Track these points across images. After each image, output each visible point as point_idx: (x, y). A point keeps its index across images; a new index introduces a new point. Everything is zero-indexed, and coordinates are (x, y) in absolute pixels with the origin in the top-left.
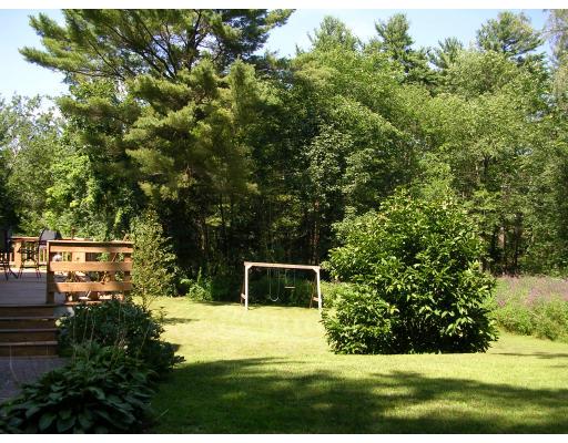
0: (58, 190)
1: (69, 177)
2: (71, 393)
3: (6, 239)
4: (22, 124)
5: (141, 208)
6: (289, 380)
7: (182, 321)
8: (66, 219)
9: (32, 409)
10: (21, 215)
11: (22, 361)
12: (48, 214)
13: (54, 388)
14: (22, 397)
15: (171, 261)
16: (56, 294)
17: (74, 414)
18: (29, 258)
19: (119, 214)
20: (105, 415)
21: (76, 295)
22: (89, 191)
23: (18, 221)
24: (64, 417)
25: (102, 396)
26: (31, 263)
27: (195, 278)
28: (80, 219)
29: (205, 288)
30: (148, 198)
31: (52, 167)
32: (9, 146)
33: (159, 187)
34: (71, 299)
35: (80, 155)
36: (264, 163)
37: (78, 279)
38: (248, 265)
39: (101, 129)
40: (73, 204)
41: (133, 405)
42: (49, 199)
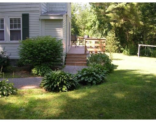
0: (89, 24)
1: (92, 21)
2: (88, 73)
3: (75, 38)
4: (79, 7)
5: (111, 29)
6: (142, 75)
7: (120, 60)
8: (91, 32)
9: (80, 76)
10: (79, 31)
11: (78, 67)
12: (86, 30)
13: (85, 72)
14: (78, 73)
15: (118, 44)
16: (87, 51)
17: (89, 77)
18: (81, 42)
19: (104, 31)
20: (95, 78)
21: (92, 52)
22: (97, 25)
23: (78, 32)
24: (86, 78)
25: (95, 74)
26: (81, 44)
27: (125, 48)
28: (94, 32)
29: (128, 51)
30: (113, 26)
31: (87, 18)
32: (76, 13)
33: (116, 23)
34: (90, 52)
35: (94, 15)
36: (145, 16)
37: (92, 48)
38: (139, 45)
39: (100, 8)
40: (93, 28)
41: (102, 77)
42: (86, 27)
